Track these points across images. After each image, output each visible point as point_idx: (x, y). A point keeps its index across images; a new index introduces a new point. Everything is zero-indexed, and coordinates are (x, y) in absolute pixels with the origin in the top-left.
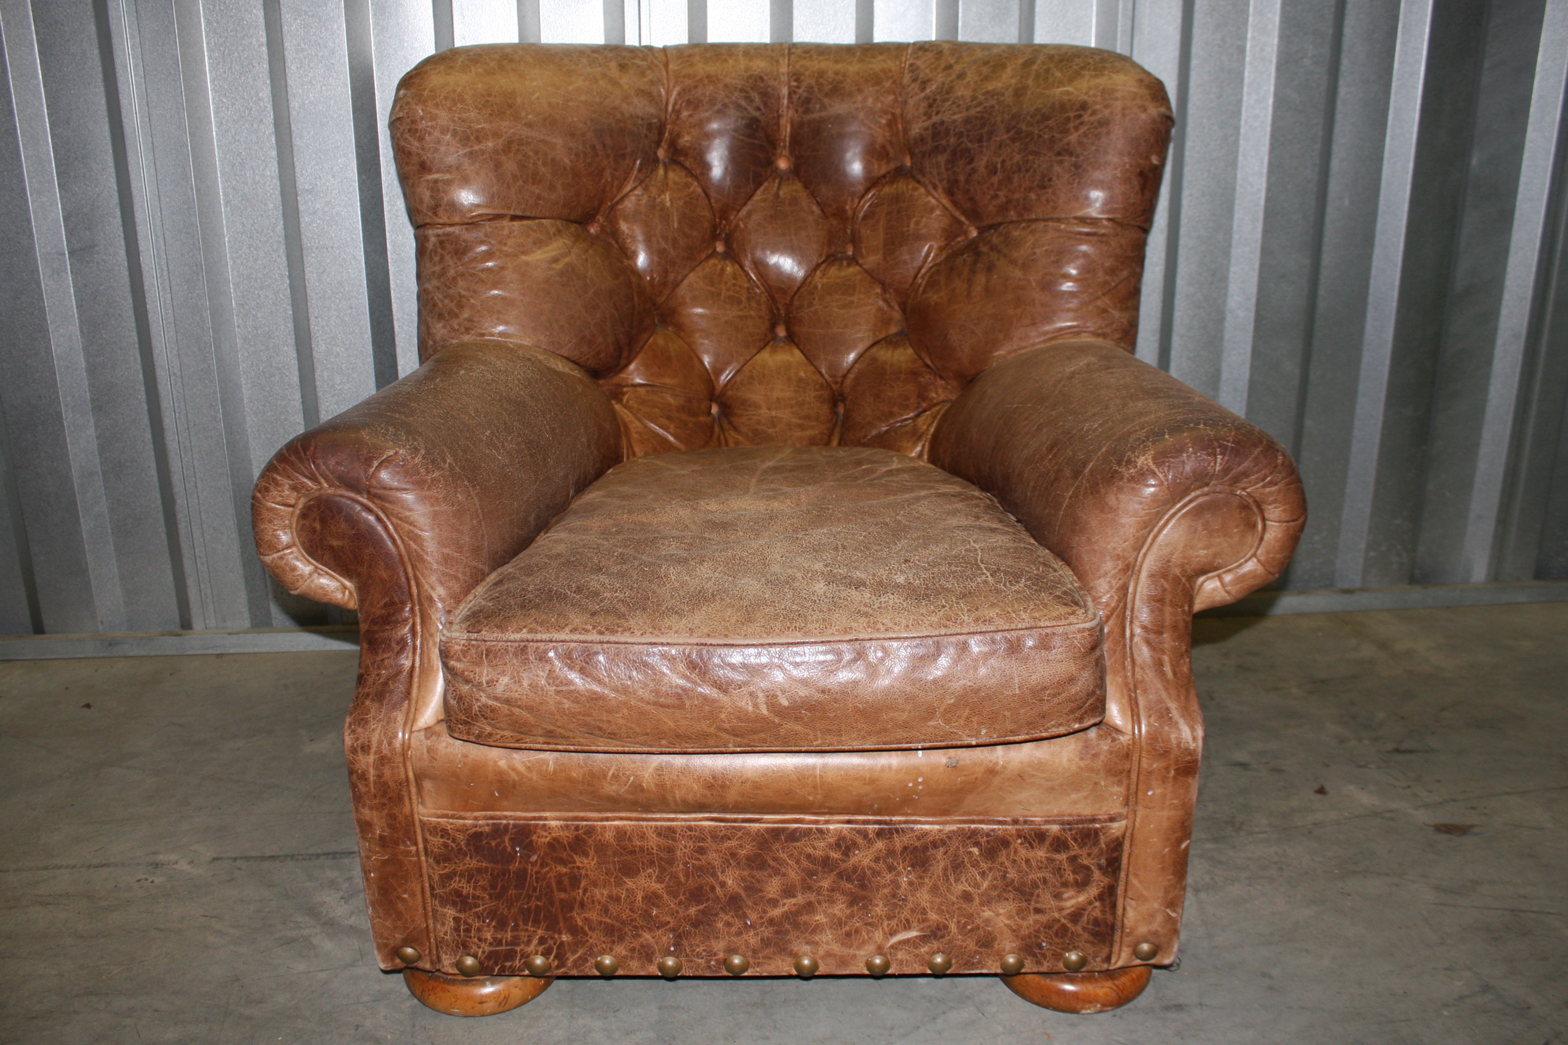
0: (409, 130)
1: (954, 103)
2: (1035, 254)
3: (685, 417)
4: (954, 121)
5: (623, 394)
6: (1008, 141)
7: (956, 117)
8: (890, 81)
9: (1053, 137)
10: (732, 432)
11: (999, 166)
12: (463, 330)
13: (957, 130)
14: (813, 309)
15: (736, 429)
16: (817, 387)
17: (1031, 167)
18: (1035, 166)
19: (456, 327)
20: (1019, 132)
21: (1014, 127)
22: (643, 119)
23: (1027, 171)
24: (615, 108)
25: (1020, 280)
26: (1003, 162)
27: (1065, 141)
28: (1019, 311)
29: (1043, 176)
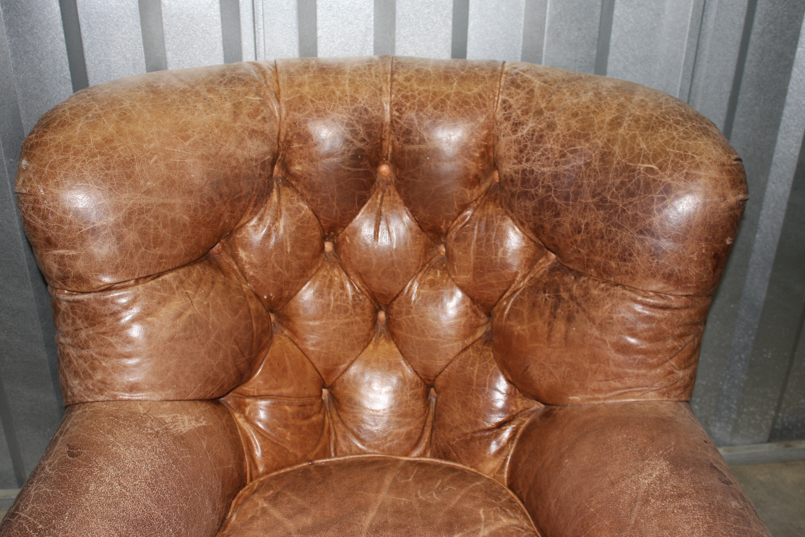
0: (33, 209)
1: (543, 154)
2: (612, 318)
3: (299, 423)
4: (543, 173)
5: (246, 405)
6: (593, 206)
7: (545, 169)
8: (484, 116)
9: (636, 214)
10: (340, 425)
11: (583, 227)
12: (97, 390)
13: (546, 183)
14: (410, 317)
15: (343, 423)
16: (413, 385)
17: (613, 239)
18: (618, 238)
19: (91, 387)
20: (604, 200)
21: (599, 194)
22: (256, 160)
23: (609, 241)
24: (230, 156)
25: (596, 338)
26: (587, 224)
27: (647, 222)
28: (594, 366)
29: (624, 250)
